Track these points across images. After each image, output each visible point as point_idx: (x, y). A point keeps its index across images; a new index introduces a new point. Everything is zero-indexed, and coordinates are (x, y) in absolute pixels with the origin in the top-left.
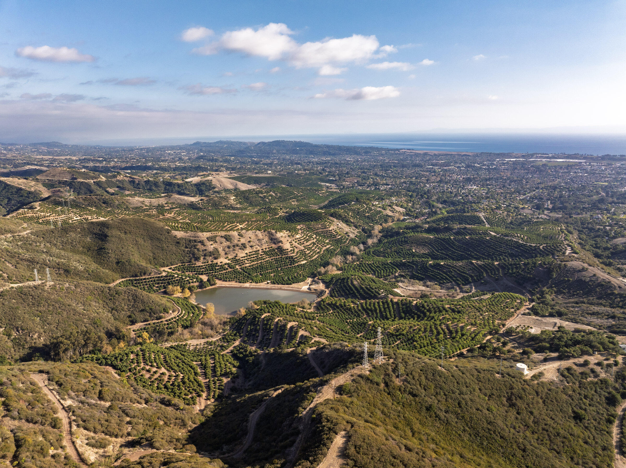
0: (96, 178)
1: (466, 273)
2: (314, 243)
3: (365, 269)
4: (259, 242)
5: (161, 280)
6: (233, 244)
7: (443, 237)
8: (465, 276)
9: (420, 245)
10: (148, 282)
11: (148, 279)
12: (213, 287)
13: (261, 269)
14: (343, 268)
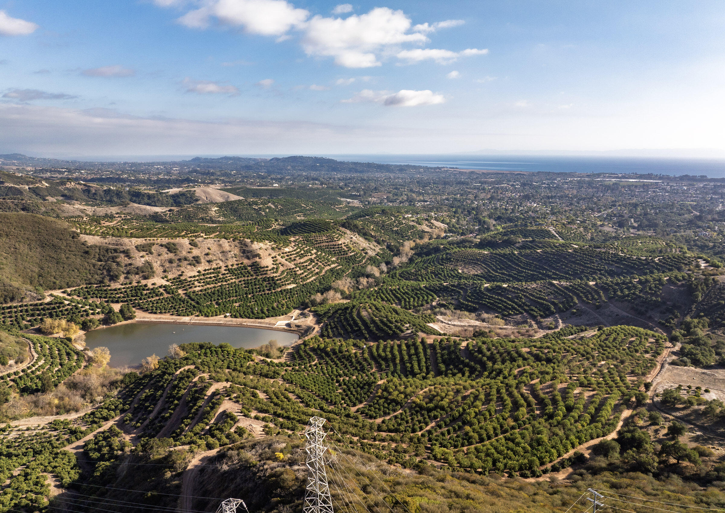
0: (32, 183)
1: (544, 300)
2: (312, 261)
3: (386, 297)
4: (224, 256)
5: (38, 310)
6: (178, 257)
7: (502, 252)
8: (543, 304)
9: (469, 263)
10: (16, 312)
11: (15, 307)
12: (129, 322)
13: (219, 296)
14: (353, 295)
